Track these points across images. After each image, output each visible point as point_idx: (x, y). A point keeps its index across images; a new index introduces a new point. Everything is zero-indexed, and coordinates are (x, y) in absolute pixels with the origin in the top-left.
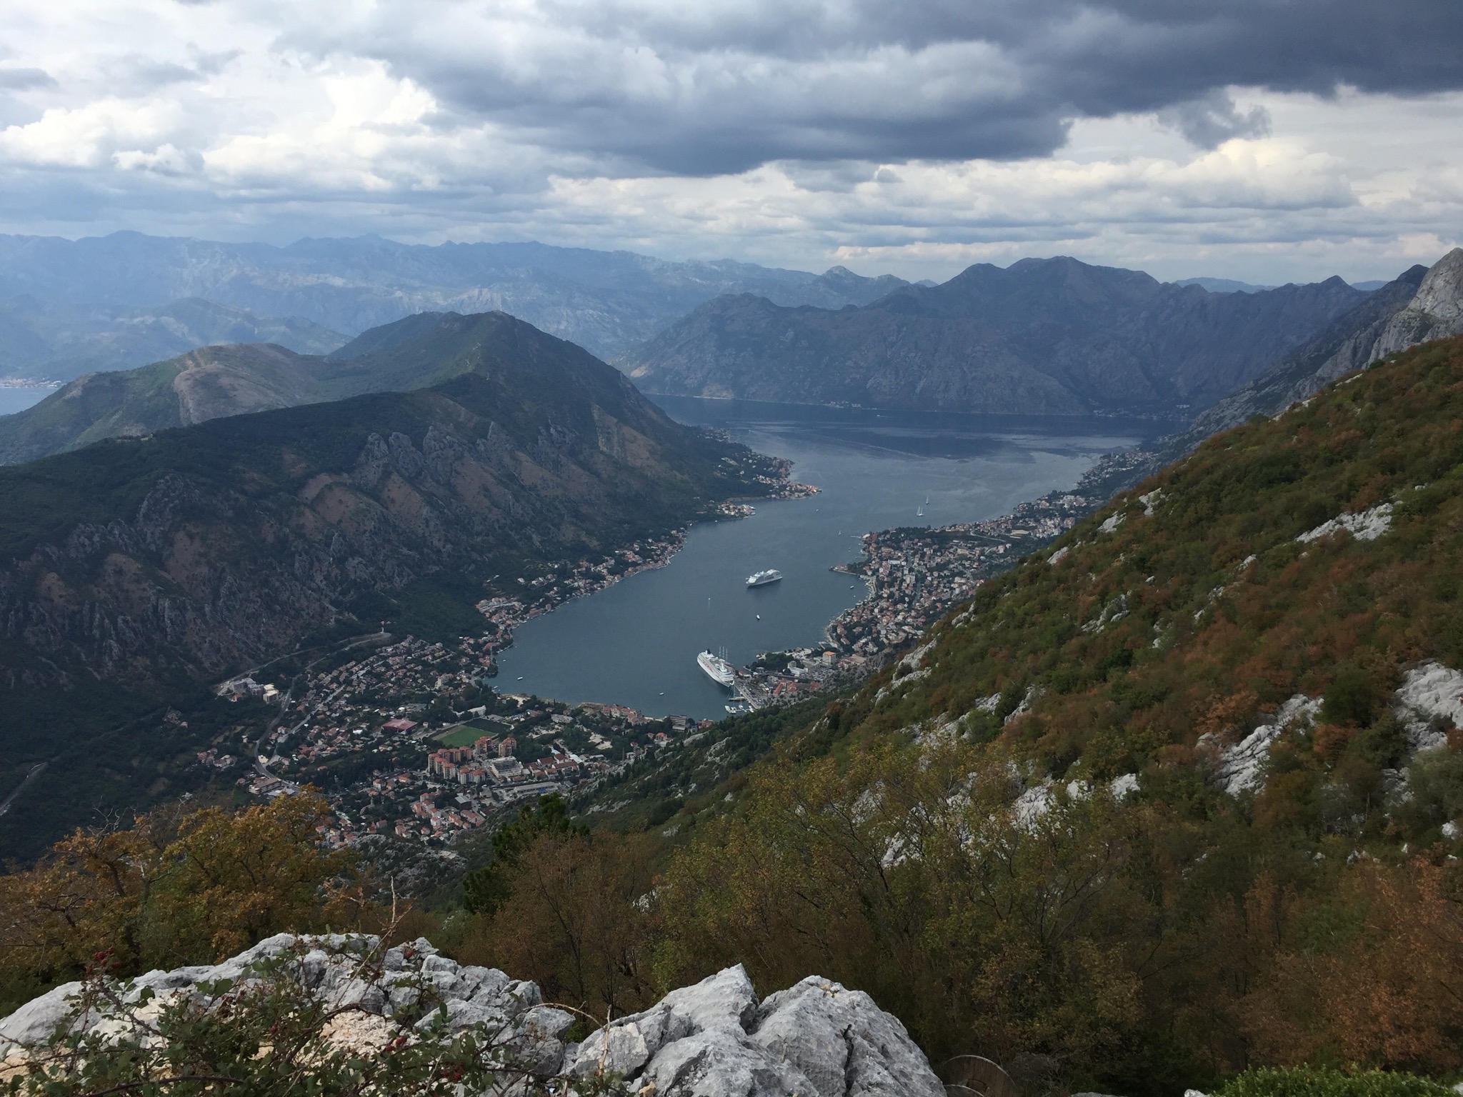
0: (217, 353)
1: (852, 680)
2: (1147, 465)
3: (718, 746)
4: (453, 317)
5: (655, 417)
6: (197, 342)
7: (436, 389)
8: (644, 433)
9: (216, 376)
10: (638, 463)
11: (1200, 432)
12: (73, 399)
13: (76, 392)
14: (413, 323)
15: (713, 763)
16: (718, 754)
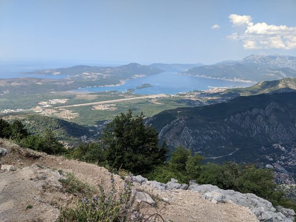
0: (289, 79)
9: (288, 84)
13: (260, 84)
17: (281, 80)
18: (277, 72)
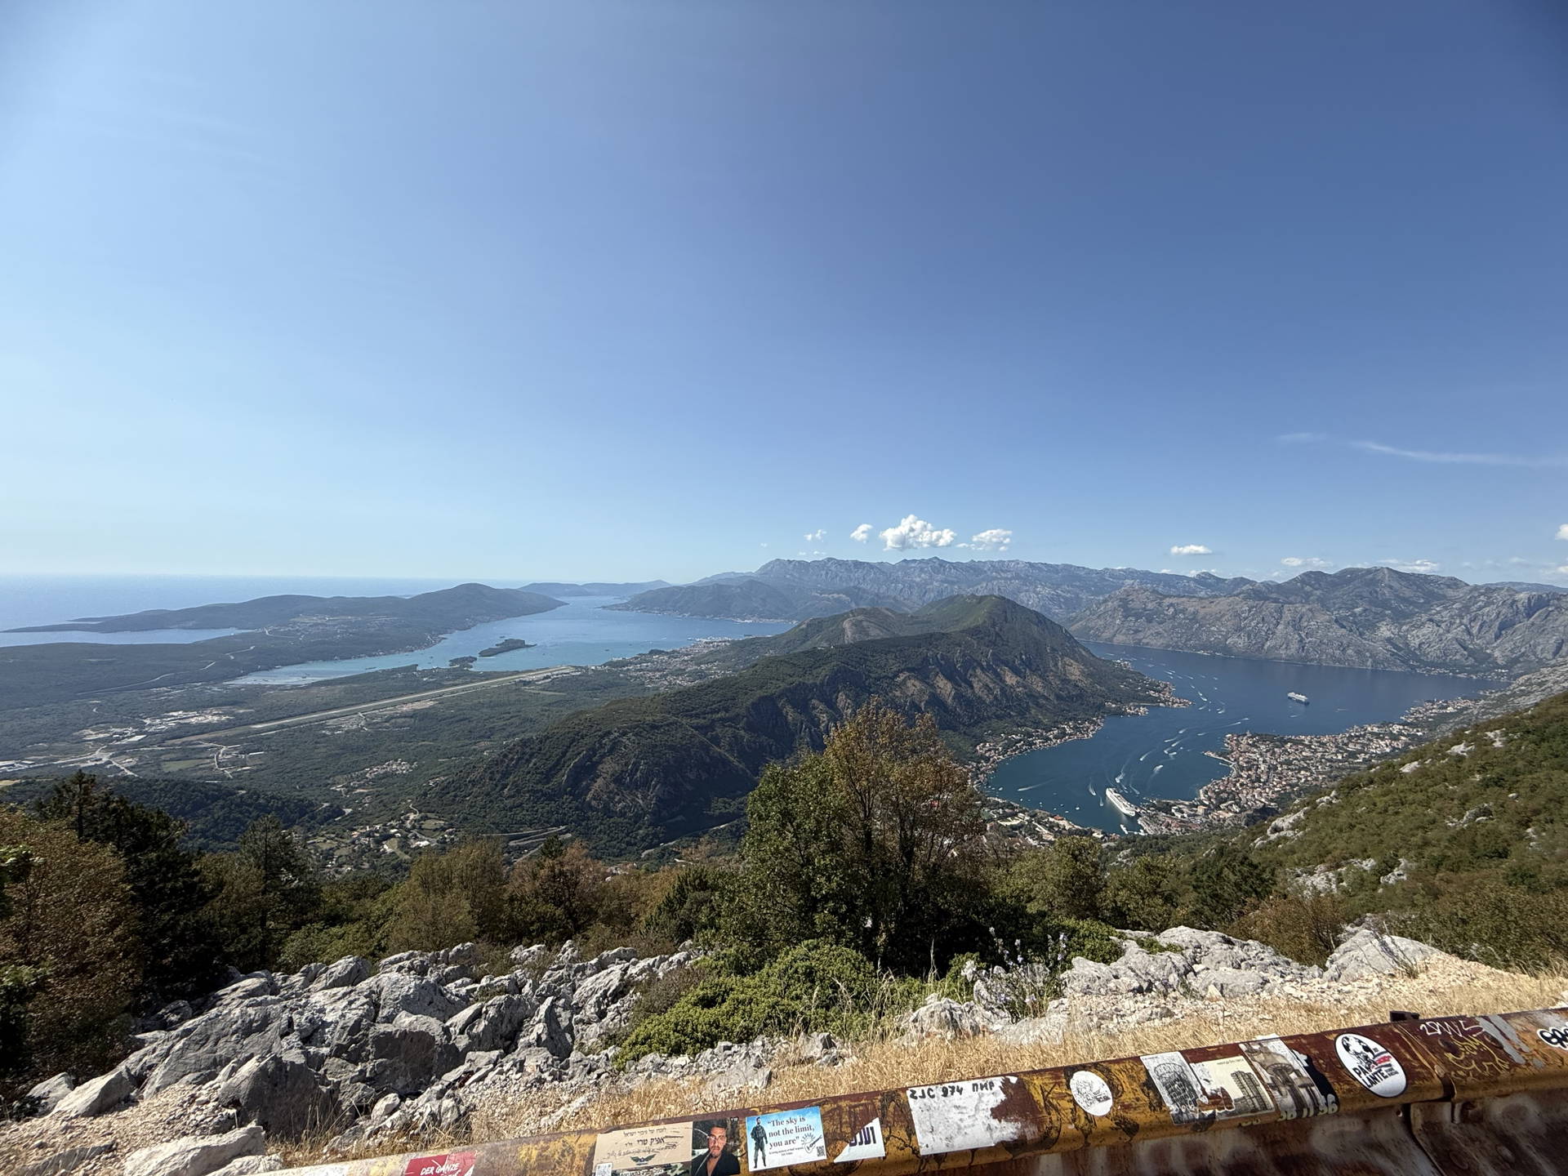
0: (863, 611)
1: (1221, 828)
2: (1470, 711)
3: (1125, 852)
4: (973, 596)
5: (1084, 653)
6: (854, 606)
7: (962, 631)
8: (1077, 661)
9: (861, 621)
10: (1073, 677)
11: (1521, 690)
12: (803, 630)
13: (804, 626)
14: (952, 599)
15: (1121, 863)
16: (1126, 857)
17: (847, 613)
18: (836, 596)
